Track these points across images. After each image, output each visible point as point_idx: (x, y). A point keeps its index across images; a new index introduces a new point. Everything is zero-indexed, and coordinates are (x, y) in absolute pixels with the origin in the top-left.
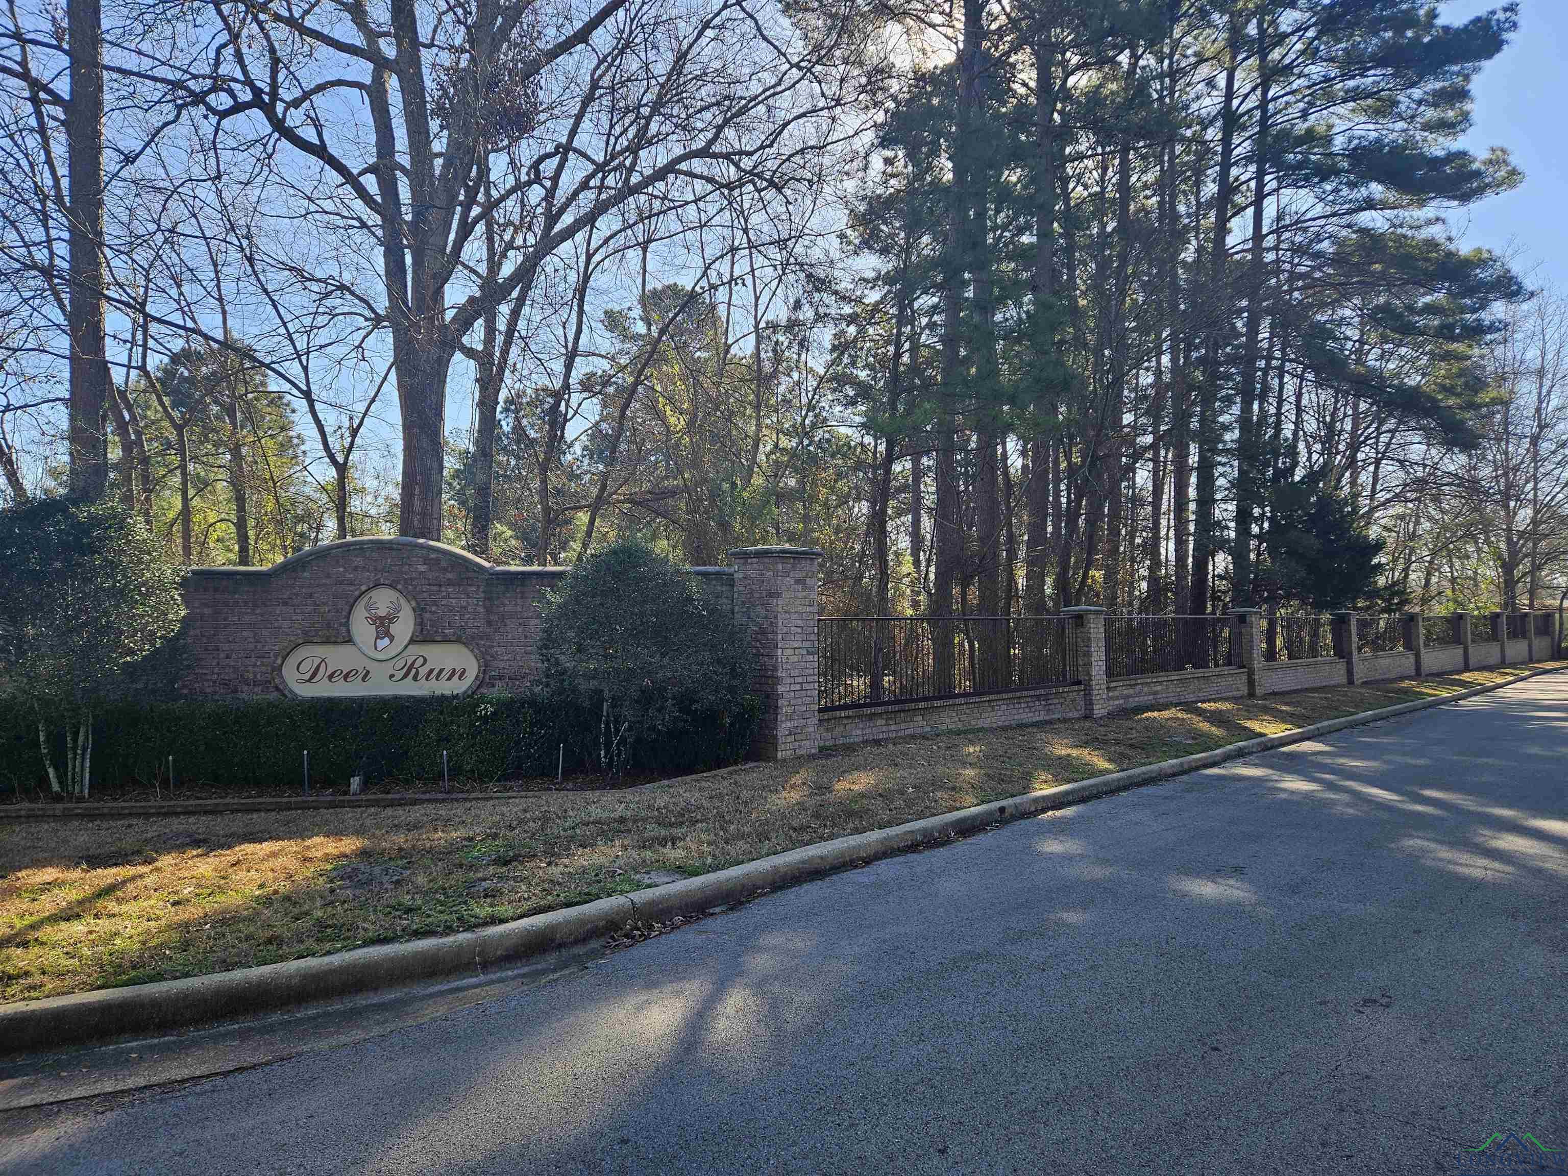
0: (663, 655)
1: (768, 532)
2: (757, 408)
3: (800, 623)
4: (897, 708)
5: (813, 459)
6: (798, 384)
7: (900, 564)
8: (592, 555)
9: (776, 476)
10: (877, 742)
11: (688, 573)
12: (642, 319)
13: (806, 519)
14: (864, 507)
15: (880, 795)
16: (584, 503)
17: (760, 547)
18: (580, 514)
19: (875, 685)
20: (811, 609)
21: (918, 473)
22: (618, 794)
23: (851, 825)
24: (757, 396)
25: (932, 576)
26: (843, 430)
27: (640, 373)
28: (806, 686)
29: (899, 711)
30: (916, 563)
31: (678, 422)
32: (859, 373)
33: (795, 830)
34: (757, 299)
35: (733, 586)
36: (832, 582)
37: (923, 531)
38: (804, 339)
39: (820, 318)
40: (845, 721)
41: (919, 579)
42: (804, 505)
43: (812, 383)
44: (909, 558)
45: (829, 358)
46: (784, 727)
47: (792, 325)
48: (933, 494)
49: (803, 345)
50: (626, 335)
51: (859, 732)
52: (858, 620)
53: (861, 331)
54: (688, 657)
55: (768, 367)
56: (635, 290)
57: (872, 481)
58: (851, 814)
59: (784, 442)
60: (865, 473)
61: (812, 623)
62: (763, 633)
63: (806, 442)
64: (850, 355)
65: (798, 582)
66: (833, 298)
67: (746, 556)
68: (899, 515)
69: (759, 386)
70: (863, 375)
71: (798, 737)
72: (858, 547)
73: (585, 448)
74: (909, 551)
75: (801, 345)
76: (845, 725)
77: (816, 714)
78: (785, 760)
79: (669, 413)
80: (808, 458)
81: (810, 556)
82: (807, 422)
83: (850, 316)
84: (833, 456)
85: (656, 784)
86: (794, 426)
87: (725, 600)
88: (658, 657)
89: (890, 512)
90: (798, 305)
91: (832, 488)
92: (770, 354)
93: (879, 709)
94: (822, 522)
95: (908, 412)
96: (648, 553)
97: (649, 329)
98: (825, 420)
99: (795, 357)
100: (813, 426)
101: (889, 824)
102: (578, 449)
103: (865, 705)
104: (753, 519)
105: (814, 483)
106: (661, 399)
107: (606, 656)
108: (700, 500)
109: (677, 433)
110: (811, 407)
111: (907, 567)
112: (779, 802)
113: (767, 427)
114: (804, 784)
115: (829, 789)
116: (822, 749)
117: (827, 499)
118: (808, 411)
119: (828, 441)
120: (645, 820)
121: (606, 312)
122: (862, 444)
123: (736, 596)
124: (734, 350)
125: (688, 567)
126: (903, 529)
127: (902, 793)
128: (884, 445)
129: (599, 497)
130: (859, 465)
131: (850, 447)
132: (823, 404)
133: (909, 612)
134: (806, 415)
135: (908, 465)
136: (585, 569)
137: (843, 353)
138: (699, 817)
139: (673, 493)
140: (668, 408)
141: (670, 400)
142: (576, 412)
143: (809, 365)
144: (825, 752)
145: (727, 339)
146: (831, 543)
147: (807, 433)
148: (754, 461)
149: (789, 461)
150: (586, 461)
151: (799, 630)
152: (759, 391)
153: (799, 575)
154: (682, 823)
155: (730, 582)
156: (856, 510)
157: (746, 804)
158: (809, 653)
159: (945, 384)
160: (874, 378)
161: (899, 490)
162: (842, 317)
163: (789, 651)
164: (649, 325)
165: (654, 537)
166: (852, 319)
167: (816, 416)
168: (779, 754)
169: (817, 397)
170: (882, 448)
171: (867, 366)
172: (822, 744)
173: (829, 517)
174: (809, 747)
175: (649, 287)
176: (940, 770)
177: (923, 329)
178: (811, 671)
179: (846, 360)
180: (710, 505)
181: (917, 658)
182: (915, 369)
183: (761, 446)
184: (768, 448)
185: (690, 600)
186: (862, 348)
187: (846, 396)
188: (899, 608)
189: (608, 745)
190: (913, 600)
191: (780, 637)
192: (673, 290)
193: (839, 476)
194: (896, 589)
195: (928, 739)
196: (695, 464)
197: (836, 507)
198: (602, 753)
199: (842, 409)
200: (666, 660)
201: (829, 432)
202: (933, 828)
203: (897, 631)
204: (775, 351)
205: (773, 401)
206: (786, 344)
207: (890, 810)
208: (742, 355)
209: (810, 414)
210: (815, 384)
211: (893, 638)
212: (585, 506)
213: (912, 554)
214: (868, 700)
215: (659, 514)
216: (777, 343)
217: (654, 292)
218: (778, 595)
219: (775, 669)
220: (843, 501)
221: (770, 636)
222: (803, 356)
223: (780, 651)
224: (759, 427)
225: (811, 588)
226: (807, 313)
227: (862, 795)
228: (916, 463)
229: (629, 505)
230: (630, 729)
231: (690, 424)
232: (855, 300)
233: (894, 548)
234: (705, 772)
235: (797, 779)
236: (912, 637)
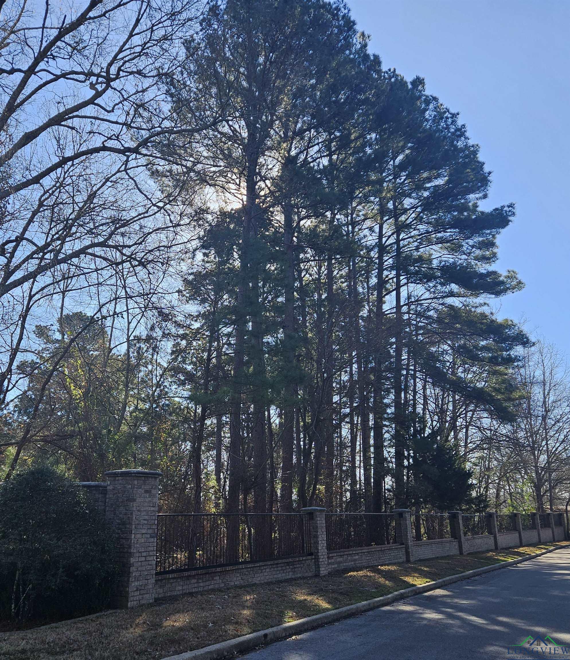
0: (58, 539)
1: (129, 460)
2: (127, 386)
3: (146, 517)
4: (204, 571)
5: (159, 416)
6: (151, 372)
7: (208, 480)
8: (18, 475)
9: (135, 425)
10: (191, 594)
11: (79, 486)
12: (58, 331)
13: (152, 452)
14: (188, 445)
15: (192, 629)
16: (13, 441)
17: (124, 470)
18: (10, 448)
19: (191, 557)
20: (152, 509)
21: (220, 426)
22: (22, 634)
23: (173, 649)
24: (127, 378)
25: (227, 488)
26: (177, 399)
27: (57, 363)
28: (148, 558)
29: (206, 574)
30: (218, 480)
31: (77, 393)
32: (187, 367)
33: (137, 653)
34: (129, 323)
35: (106, 494)
36: (167, 491)
37: (222, 460)
38: (156, 347)
39: (164, 335)
40: (172, 581)
41: (219, 490)
42: (152, 444)
43: (160, 371)
44: (214, 477)
45: (170, 358)
46: (134, 584)
47: (149, 339)
48: (229, 438)
49: (155, 349)
50: (49, 340)
51: (180, 588)
52: (182, 515)
53: (189, 344)
54: (75, 540)
55: (133, 361)
56: (56, 315)
57: (194, 431)
58: (173, 642)
59: (141, 406)
60: (189, 425)
61: (154, 517)
62: (124, 524)
63: (154, 406)
64: (182, 356)
65: (146, 491)
66: (174, 325)
67: (116, 475)
68: (209, 450)
69: (128, 373)
70: (189, 368)
71: (142, 592)
72: (183, 469)
73: (16, 406)
74: (214, 472)
75: (154, 349)
76: (172, 583)
77: (154, 576)
78: (132, 608)
79: (73, 388)
80: (155, 415)
81: (155, 476)
82: (156, 394)
83: (183, 335)
84: (170, 415)
85: (48, 626)
86: (148, 396)
87: (100, 503)
88: (55, 541)
89: (203, 448)
90: (152, 328)
91: (169, 434)
92: (136, 354)
93: (194, 573)
94: (162, 454)
95: (215, 391)
96: (54, 473)
97: (63, 338)
98: (167, 393)
99: (150, 356)
100: (160, 397)
101: (197, 647)
102: (11, 407)
103: (185, 570)
104: (120, 453)
105: (158, 431)
106: (68, 380)
107: (21, 540)
108: (87, 440)
109: (77, 400)
110: (158, 385)
111: (213, 483)
112: (127, 635)
113: (132, 396)
114: (144, 623)
115: (160, 626)
116: (156, 600)
117: (166, 440)
118: (157, 388)
119: (168, 405)
120: (39, 651)
121: (37, 326)
122: (188, 408)
123: (107, 500)
124: (113, 352)
125: (78, 482)
126: (211, 459)
127: (206, 626)
128: (200, 409)
129: (24, 437)
130: (186, 420)
131: (180, 409)
132: (165, 384)
133: (214, 510)
134: (156, 390)
135: (215, 421)
136: (12, 484)
137: (178, 356)
138: (75, 648)
139: (72, 436)
140: (72, 385)
141: (74, 380)
142: (14, 386)
143: (158, 361)
144: (158, 601)
145: (110, 345)
146: (168, 467)
147: (155, 401)
148: (122, 417)
149: (144, 417)
150: (16, 414)
151: (146, 522)
152: (128, 377)
153: (147, 487)
154: (64, 652)
155: (104, 491)
156: (183, 447)
157: (106, 637)
158: (151, 537)
159: (235, 376)
160: (196, 370)
161: (210, 435)
162: (178, 336)
163: (139, 536)
164: (63, 335)
165: (57, 462)
166: (184, 337)
167: (161, 391)
168: (129, 604)
169: (162, 380)
170: (199, 411)
171: (192, 363)
172: (157, 596)
173: (167, 451)
174: (149, 598)
175: (64, 313)
176: (229, 611)
177: (224, 344)
178: (152, 549)
179: (180, 359)
180: (94, 443)
181: (216, 540)
182: (219, 366)
183: (127, 408)
184: (131, 409)
185: (78, 503)
186: (189, 353)
187: (179, 380)
188: (207, 508)
189: (17, 599)
190: (216, 503)
191: (134, 526)
192: (79, 316)
193: (174, 426)
194: (205, 496)
195: (222, 592)
196: (86, 418)
197: (171, 445)
198: (13, 606)
199: (176, 387)
200: (60, 543)
201: (168, 400)
202: (224, 649)
203: (205, 523)
204: (138, 352)
205: (135, 381)
206: (145, 349)
207: (198, 638)
208: (118, 354)
209: (158, 389)
210: (161, 372)
211: (203, 527)
212: (14, 443)
213: (216, 475)
214: (186, 567)
215: (60, 448)
216: (140, 348)
217: (68, 316)
218: (134, 500)
219: (130, 547)
220: (175, 441)
221: (128, 526)
222: (155, 357)
223: (133, 536)
224: (127, 396)
225: (154, 496)
226: (157, 333)
227: (181, 629)
228: (219, 420)
229: (42, 443)
230: (33, 588)
231: (85, 394)
232: (186, 327)
233: (205, 471)
234: (80, 617)
235: (140, 620)
236: (215, 527)
